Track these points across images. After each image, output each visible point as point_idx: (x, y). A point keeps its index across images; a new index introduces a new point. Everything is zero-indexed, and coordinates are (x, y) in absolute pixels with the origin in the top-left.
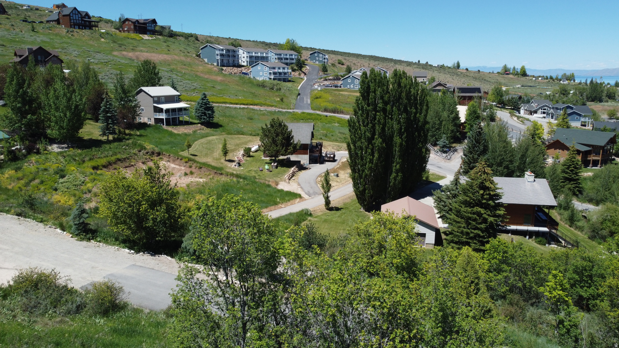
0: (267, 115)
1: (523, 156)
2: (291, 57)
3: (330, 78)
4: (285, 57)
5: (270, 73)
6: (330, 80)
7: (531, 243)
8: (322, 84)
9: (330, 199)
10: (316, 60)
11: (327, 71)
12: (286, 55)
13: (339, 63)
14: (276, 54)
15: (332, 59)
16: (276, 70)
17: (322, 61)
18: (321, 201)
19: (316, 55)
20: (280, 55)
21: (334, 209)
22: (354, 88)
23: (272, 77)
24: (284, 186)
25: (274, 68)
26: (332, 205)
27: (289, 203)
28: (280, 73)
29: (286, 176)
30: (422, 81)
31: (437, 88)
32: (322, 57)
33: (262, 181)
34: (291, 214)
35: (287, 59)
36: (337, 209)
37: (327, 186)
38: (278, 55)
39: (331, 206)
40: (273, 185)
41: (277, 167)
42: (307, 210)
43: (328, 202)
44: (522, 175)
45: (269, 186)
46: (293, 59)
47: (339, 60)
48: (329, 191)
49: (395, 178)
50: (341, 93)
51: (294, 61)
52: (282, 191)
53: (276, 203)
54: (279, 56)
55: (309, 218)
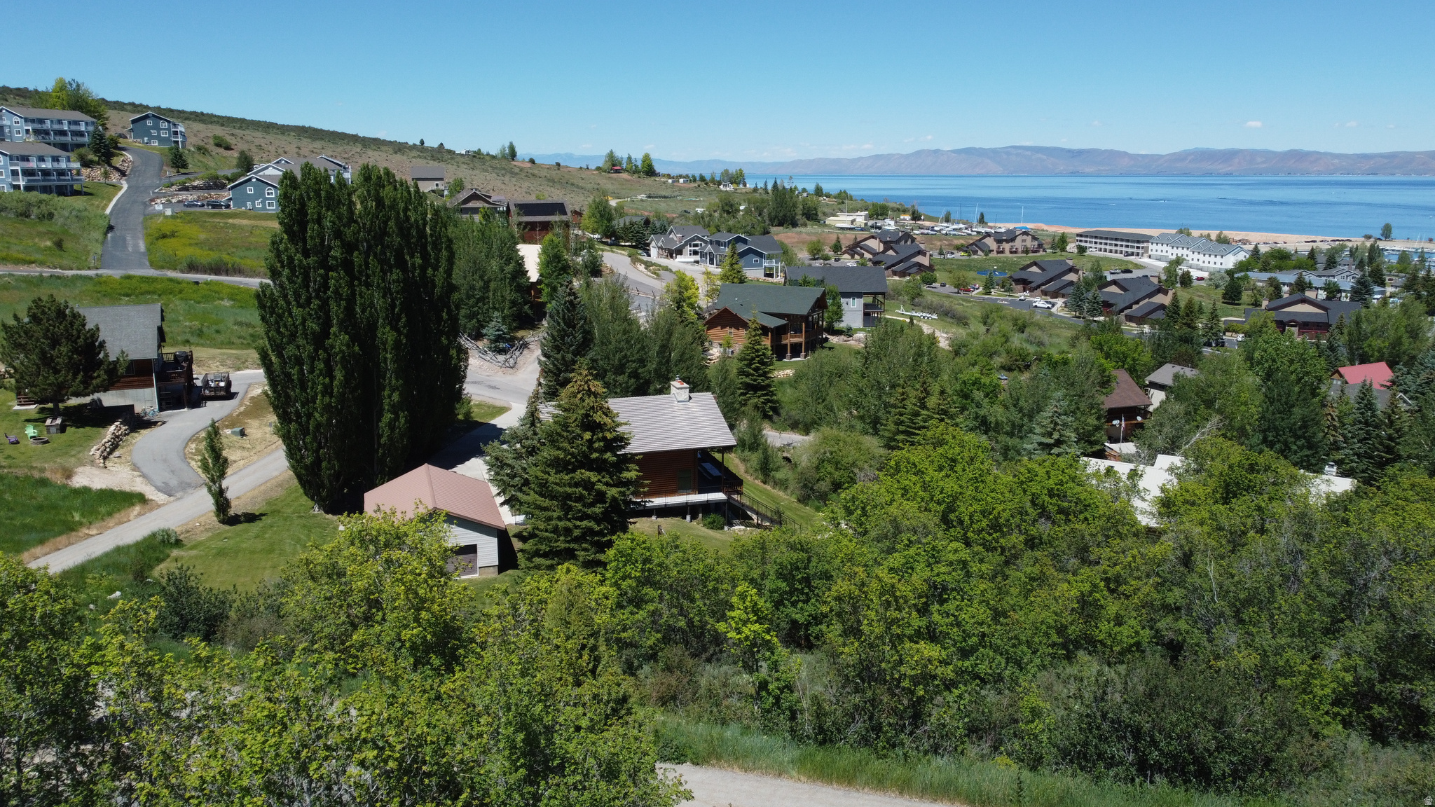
0: (15, 288)
1: (665, 348)
2: (73, 128)
3: (195, 183)
4: (56, 127)
5: (14, 173)
6: (195, 188)
7: (695, 528)
8: (174, 201)
9: (229, 495)
10: (151, 138)
11: (184, 166)
12: (60, 122)
13: (218, 145)
14: (26, 120)
15: (195, 135)
16: (33, 164)
17: (167, 140)
18: (204, 502)
19: (149, 123)
20: (41, 121)
21: (242, 519)
22: (264, 208)
23: (22, 182)
24: (89, 477)
25: (25, 158)
26: (236, 508)
27: (111, 522)
28: (46, 173)
29: (95, 451)
30: (435, 188)
31: (471, 205)
32: (169, 129)
33: (20, 472)
34: (118, 550)
35: (63, 133)
36: (251, 518)
37: (216, 464)
38: (33, 121)
39: (232, 512)
40: (58, 479)
41: (62, 429)
42: (167, 533)
43: (222, 504)
44: (664, 390)
45: (44, 482)
46: (81, 134)
47: (215, 137)
48: (222, 475)
49: (391, 426)
50: (231, 221)
51: (86, 139)
52: (86, 491)
53: (70, 528)
54: (38, 126)
55: (175, 553)
